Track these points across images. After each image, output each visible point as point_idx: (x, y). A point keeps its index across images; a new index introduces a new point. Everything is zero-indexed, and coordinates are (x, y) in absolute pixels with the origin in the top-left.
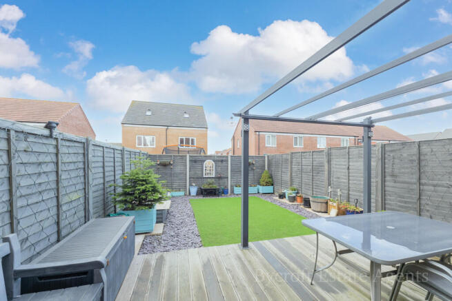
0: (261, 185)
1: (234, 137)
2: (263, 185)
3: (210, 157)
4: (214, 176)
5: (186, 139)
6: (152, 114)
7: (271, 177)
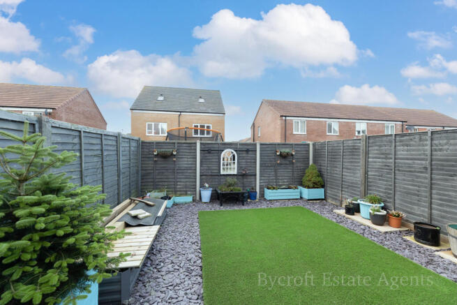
0: (305, 187)
1: (254, 124)
2: (309, 187)
3: (230, 145)
4: (236, 173)
5: (201, 126)
6: (165, 99)
7: (320, 174)
